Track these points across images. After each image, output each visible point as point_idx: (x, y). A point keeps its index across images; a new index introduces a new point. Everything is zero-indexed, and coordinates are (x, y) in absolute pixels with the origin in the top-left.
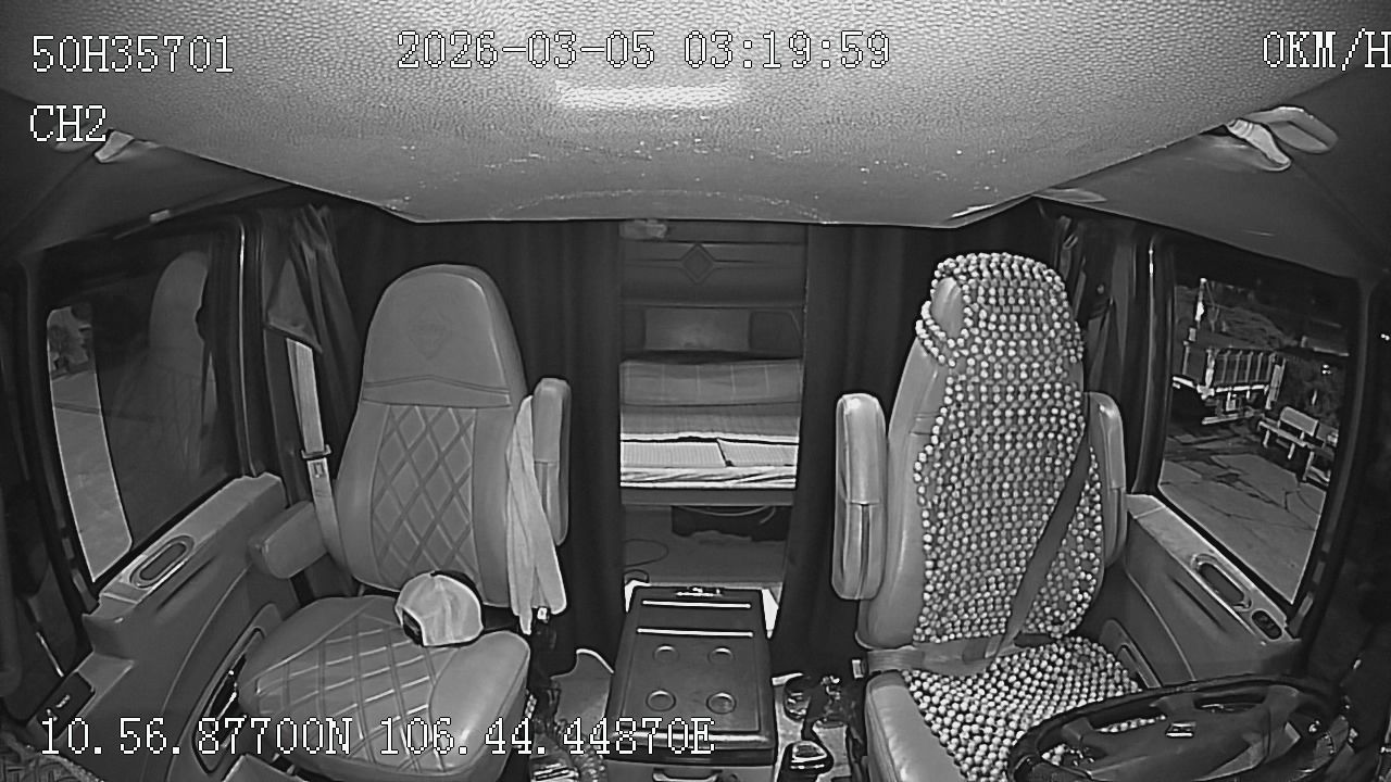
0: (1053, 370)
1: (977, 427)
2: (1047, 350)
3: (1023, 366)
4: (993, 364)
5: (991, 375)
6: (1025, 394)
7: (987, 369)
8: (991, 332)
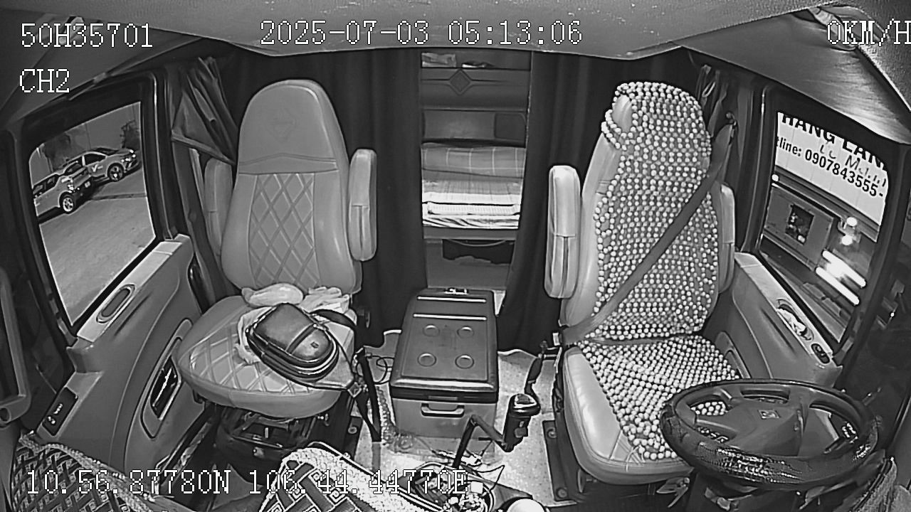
0: (691, 159)
1: (639, 189)
2: (688, 146)
3: (672, 154)
4: (652, 151)
5: (650, 158)
6: (672, 171)
7: (648, 154)
8: (650, 130)
